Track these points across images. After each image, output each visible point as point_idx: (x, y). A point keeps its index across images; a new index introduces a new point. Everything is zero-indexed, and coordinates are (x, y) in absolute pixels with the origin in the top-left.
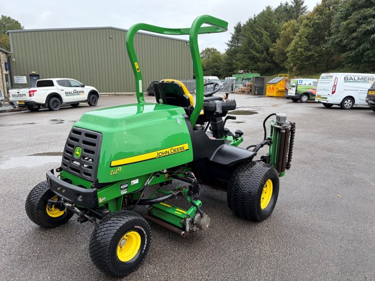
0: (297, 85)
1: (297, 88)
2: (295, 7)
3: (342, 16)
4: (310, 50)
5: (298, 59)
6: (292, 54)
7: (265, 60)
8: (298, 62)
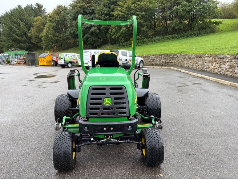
0: (64, 57)
1: (64, 59)
2: (38, 8)
3: (72, 18)
4: (56, 36)
5: (50, 42)
6: (45, 38)
7: (25, 42)
8: (50, 43)
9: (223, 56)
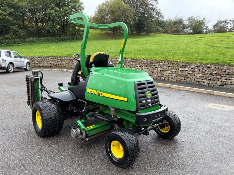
9: (113, 60)
